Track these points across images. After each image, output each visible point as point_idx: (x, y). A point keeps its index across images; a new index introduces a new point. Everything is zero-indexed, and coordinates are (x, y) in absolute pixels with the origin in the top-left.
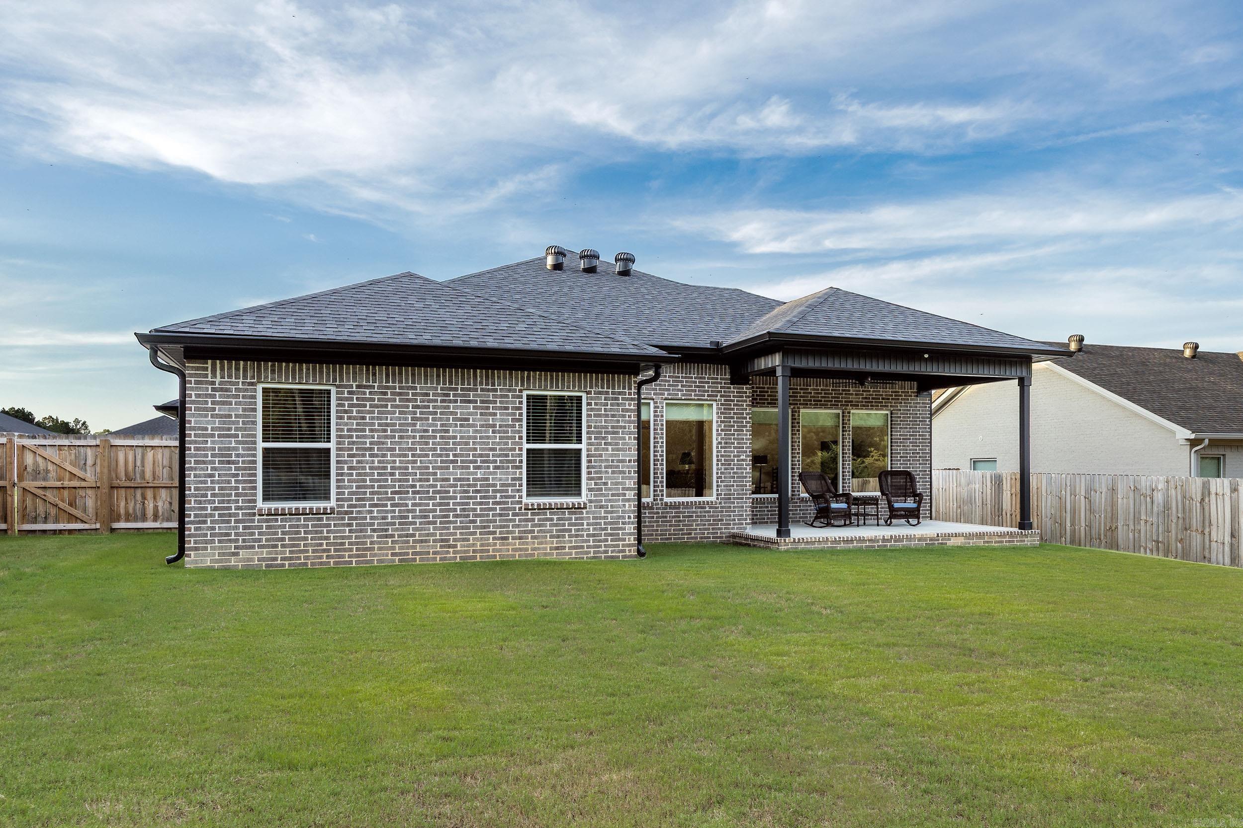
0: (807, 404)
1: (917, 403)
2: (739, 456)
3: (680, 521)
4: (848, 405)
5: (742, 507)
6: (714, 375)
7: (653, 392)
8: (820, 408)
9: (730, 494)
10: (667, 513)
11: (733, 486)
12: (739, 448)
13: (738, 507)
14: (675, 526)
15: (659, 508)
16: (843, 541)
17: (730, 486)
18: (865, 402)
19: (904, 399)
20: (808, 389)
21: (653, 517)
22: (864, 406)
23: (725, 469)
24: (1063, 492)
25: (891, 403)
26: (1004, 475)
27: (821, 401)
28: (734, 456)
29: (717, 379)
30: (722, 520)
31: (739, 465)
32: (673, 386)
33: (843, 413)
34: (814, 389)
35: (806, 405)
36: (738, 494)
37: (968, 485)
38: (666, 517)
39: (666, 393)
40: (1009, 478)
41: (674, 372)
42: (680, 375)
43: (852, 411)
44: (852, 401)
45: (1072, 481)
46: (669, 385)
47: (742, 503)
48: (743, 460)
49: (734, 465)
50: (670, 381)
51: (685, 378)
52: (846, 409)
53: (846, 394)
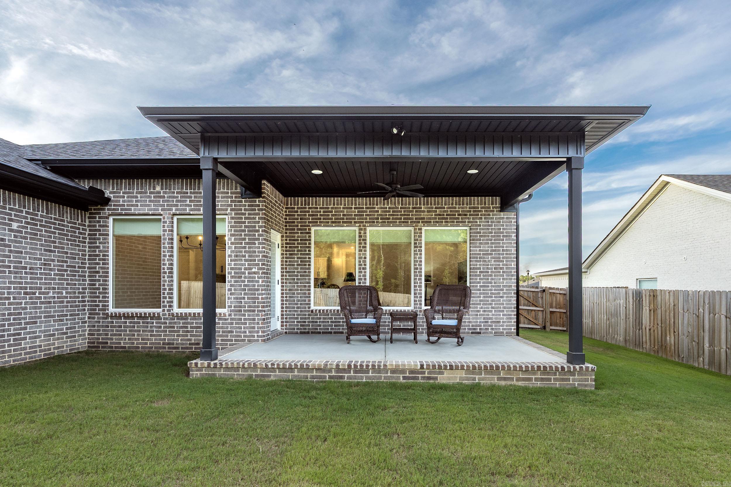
0: (374, 222)
1: (500, 218)
2: (251, 269)
3: (188, 331)
4: (419, 222)
5: (254, 319)
6: (224, 189)
7: (160, 208)
8: (389, 226)
9: (240, 307)
10: (175, 323)
11: (244, 298)
12: (251, 261)
13: (250, 319)
14: (183, 336)
15: (167, 319)
16: (279, 368)
17: (241, 298)
18: (439, 219)
19: (485, 215)
20: (375, 208)
21: (160, 327)
22: (437, 222)
23: (235, 282)
24: (701, 310)
25: (469, 218)
26: (644, 292)
27: (389, 219)
28: (245, 269)
29: (228, 193)
30: (232, 332)
31: (250, 277)
32: (181, 201)
33: (415, 229)
34: (381, 208)
35: (372, 223)
36: (249, 307)
37: (615, 300)
38: (174, 327)
39: (174, 208)
40: (648, 295)
41: (182, 188)
42: (189, 191)
43: (424, 228)
44: (424, 218)
45: (711, 299)
46: (177, 201)
47: (253, 315)
48: (255, 273)
49: (245, 277)
50: (177, 197)
51: (194, 193)
52: (417, 226)
53: (416, 211)
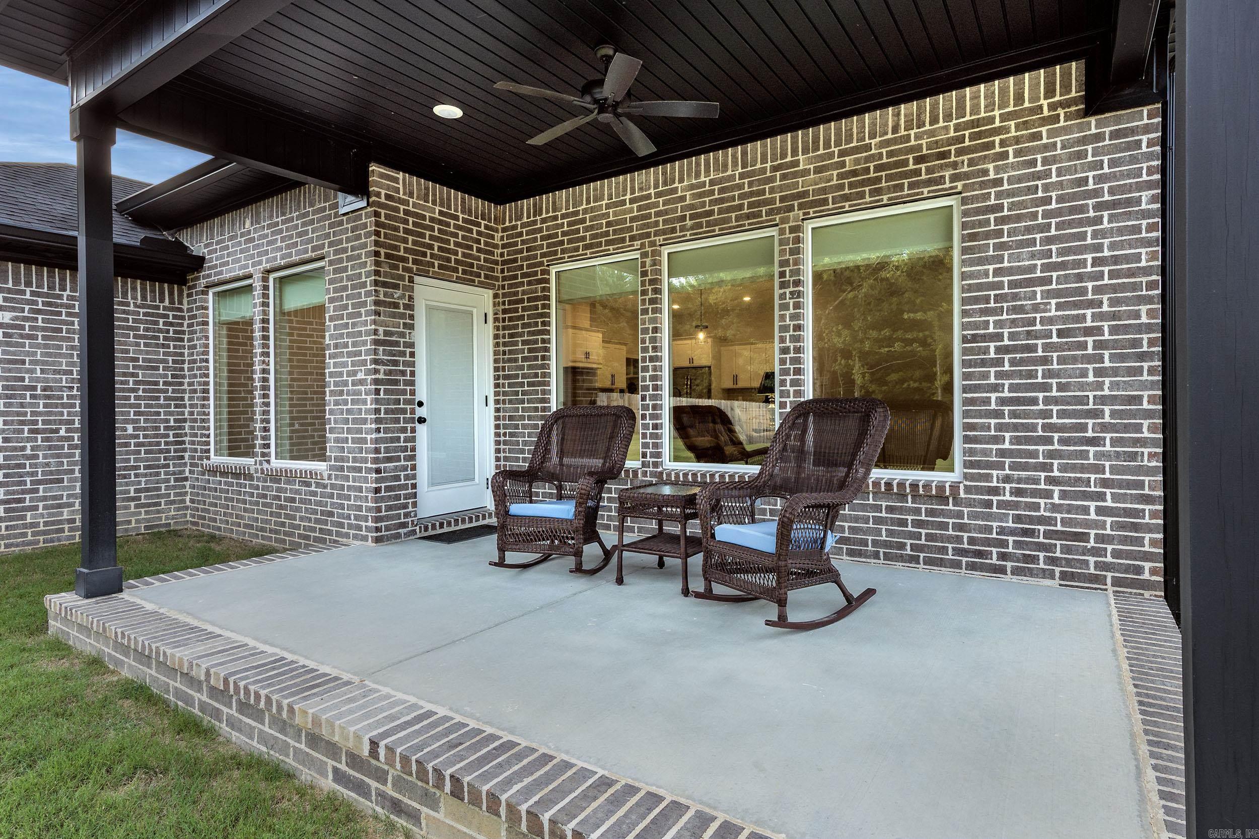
0: (674, 230)
1: (1083, 141)
2: (355, 373)
3: (282, 507)
5: (361, 490)
7: (250, 263)
8: (710, 234)
9: (343, 459)
10: (268, 488)
11: (347, 441)
12: (355, 354)
13: (355, 489)
15: (259, 480)
17: (343, 441)
18: (852, 186)
19: (1018, 140)
21: (253, 495)
22: (846, 198)
23: (336, 403)
25: (955, 165)
27: (712, 214)
28: (348, 374)
29: (325, 209)
31: (354, 393)
32: (271, 243)
33: (782, 233)
35: (671, 234)
36: (354, 460)
38: (266, 497)
41: (273, 216)
42: (279, 220)
43: (807, 225)
44: (805, 194)
46: (267, 244)
48: (361, 382)
49: (348, 394)
50: (268, 236)
51: (286, 221)
52: (784, 221)
53: (783, 177)
